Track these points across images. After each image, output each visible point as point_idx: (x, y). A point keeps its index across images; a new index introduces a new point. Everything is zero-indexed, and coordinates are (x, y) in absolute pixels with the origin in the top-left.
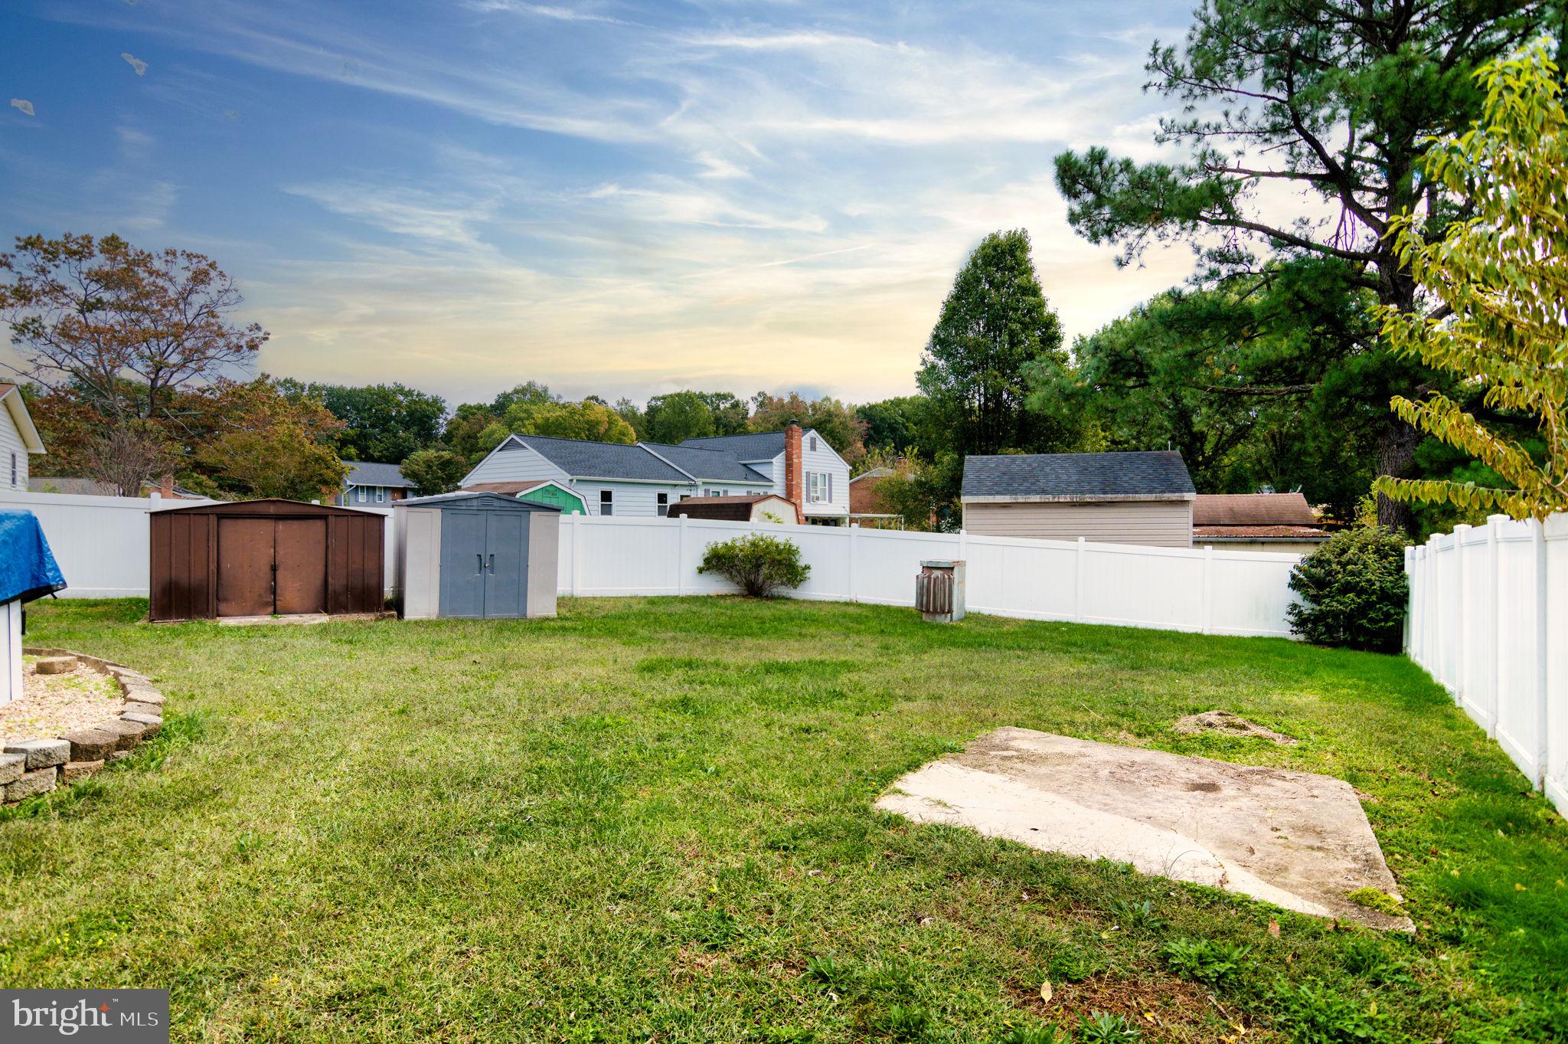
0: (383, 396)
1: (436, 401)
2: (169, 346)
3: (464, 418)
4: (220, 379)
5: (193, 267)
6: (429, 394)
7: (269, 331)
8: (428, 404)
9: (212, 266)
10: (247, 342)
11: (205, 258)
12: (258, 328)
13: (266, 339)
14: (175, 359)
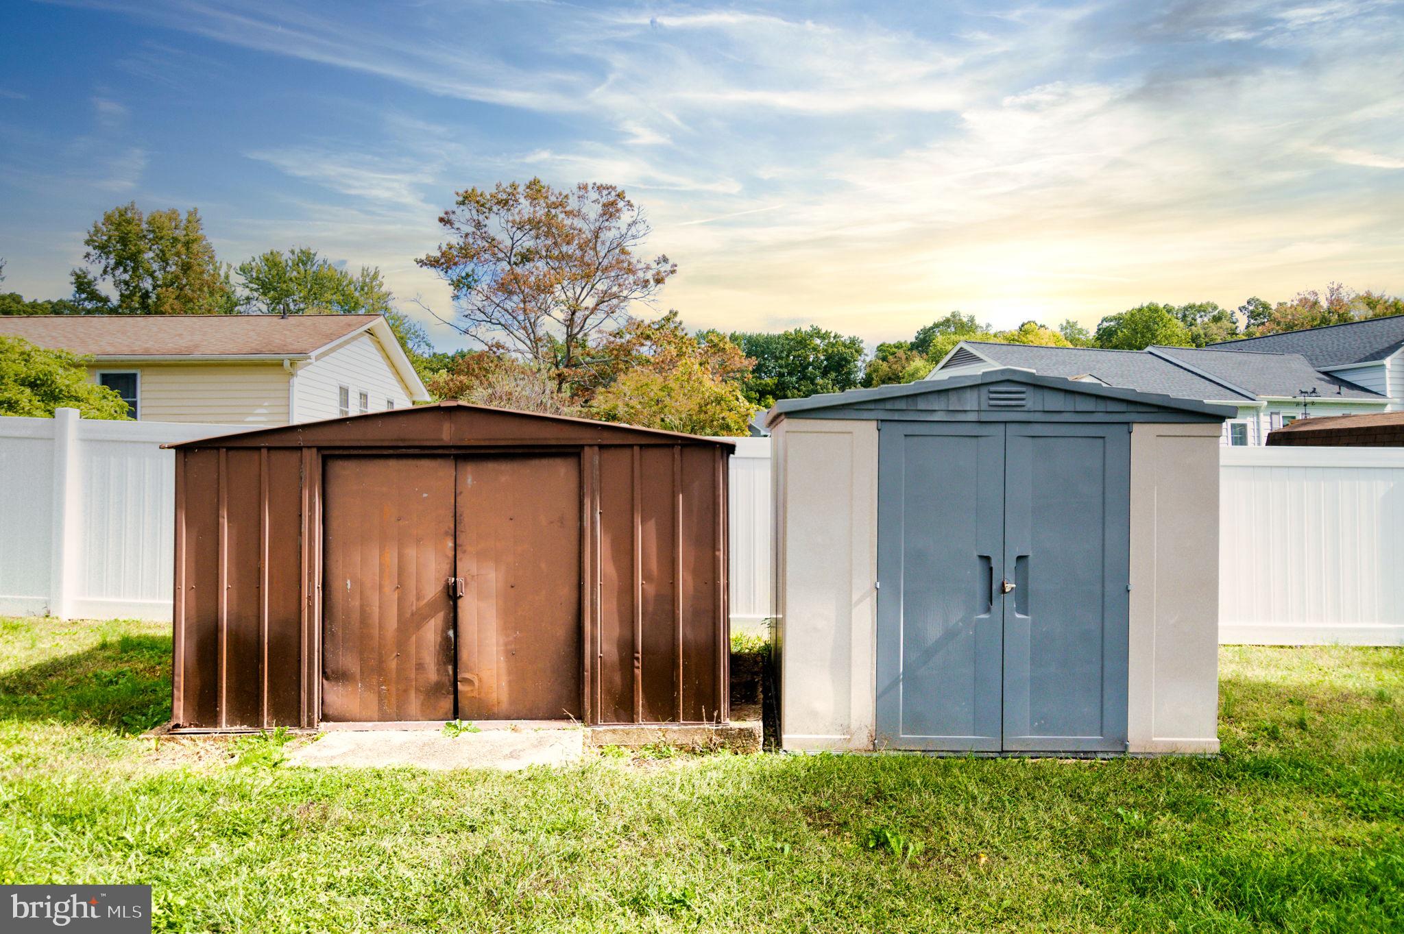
0: (800, 341)
1: (853, 342)
2: (583, 289)
3: (884, 359)
4: (630, 320)
5: (604, 200)
6: (846, 334)
7: (676, 262)
8: (844, 345)
9: (620, 196)
10: (653, 275)
11: (614, 188)
12: (665, 260)
13: (673, 272)
14: (590, 302)
